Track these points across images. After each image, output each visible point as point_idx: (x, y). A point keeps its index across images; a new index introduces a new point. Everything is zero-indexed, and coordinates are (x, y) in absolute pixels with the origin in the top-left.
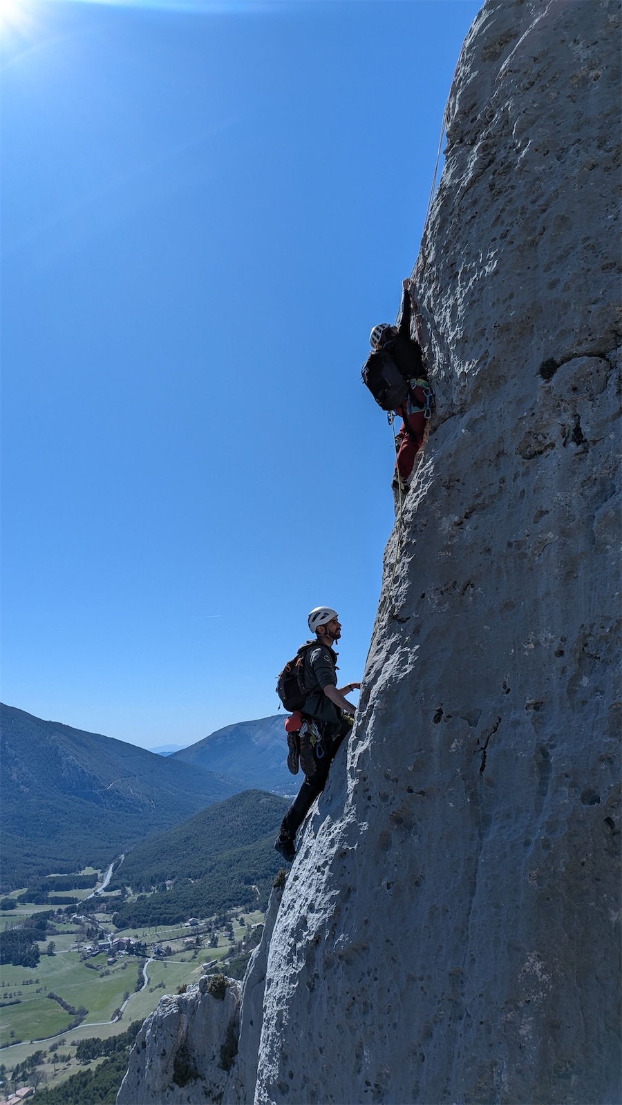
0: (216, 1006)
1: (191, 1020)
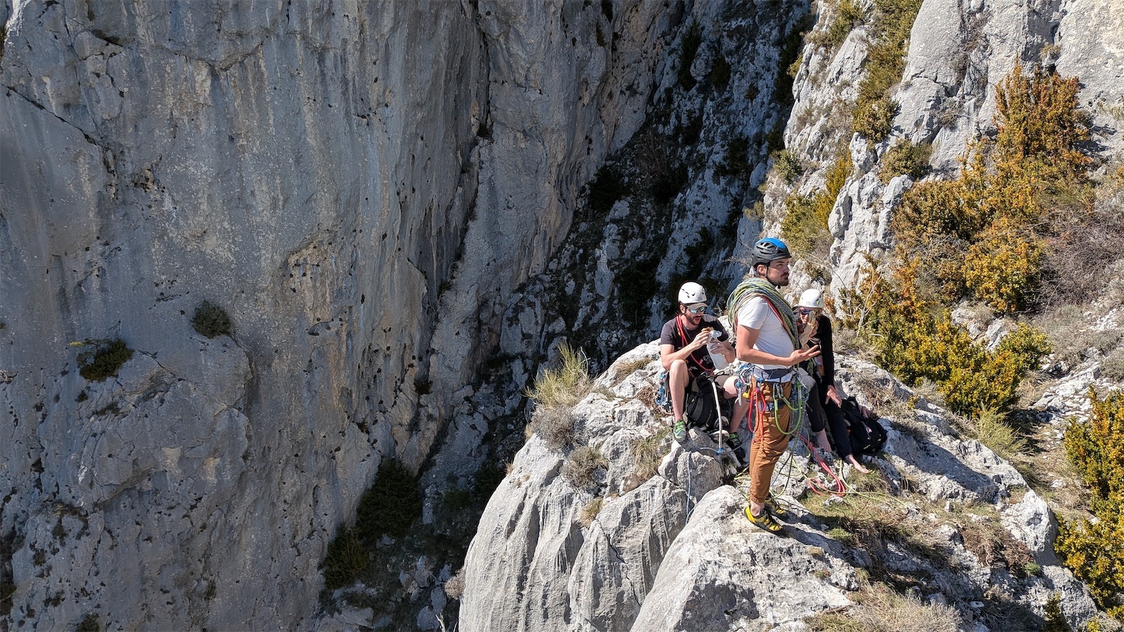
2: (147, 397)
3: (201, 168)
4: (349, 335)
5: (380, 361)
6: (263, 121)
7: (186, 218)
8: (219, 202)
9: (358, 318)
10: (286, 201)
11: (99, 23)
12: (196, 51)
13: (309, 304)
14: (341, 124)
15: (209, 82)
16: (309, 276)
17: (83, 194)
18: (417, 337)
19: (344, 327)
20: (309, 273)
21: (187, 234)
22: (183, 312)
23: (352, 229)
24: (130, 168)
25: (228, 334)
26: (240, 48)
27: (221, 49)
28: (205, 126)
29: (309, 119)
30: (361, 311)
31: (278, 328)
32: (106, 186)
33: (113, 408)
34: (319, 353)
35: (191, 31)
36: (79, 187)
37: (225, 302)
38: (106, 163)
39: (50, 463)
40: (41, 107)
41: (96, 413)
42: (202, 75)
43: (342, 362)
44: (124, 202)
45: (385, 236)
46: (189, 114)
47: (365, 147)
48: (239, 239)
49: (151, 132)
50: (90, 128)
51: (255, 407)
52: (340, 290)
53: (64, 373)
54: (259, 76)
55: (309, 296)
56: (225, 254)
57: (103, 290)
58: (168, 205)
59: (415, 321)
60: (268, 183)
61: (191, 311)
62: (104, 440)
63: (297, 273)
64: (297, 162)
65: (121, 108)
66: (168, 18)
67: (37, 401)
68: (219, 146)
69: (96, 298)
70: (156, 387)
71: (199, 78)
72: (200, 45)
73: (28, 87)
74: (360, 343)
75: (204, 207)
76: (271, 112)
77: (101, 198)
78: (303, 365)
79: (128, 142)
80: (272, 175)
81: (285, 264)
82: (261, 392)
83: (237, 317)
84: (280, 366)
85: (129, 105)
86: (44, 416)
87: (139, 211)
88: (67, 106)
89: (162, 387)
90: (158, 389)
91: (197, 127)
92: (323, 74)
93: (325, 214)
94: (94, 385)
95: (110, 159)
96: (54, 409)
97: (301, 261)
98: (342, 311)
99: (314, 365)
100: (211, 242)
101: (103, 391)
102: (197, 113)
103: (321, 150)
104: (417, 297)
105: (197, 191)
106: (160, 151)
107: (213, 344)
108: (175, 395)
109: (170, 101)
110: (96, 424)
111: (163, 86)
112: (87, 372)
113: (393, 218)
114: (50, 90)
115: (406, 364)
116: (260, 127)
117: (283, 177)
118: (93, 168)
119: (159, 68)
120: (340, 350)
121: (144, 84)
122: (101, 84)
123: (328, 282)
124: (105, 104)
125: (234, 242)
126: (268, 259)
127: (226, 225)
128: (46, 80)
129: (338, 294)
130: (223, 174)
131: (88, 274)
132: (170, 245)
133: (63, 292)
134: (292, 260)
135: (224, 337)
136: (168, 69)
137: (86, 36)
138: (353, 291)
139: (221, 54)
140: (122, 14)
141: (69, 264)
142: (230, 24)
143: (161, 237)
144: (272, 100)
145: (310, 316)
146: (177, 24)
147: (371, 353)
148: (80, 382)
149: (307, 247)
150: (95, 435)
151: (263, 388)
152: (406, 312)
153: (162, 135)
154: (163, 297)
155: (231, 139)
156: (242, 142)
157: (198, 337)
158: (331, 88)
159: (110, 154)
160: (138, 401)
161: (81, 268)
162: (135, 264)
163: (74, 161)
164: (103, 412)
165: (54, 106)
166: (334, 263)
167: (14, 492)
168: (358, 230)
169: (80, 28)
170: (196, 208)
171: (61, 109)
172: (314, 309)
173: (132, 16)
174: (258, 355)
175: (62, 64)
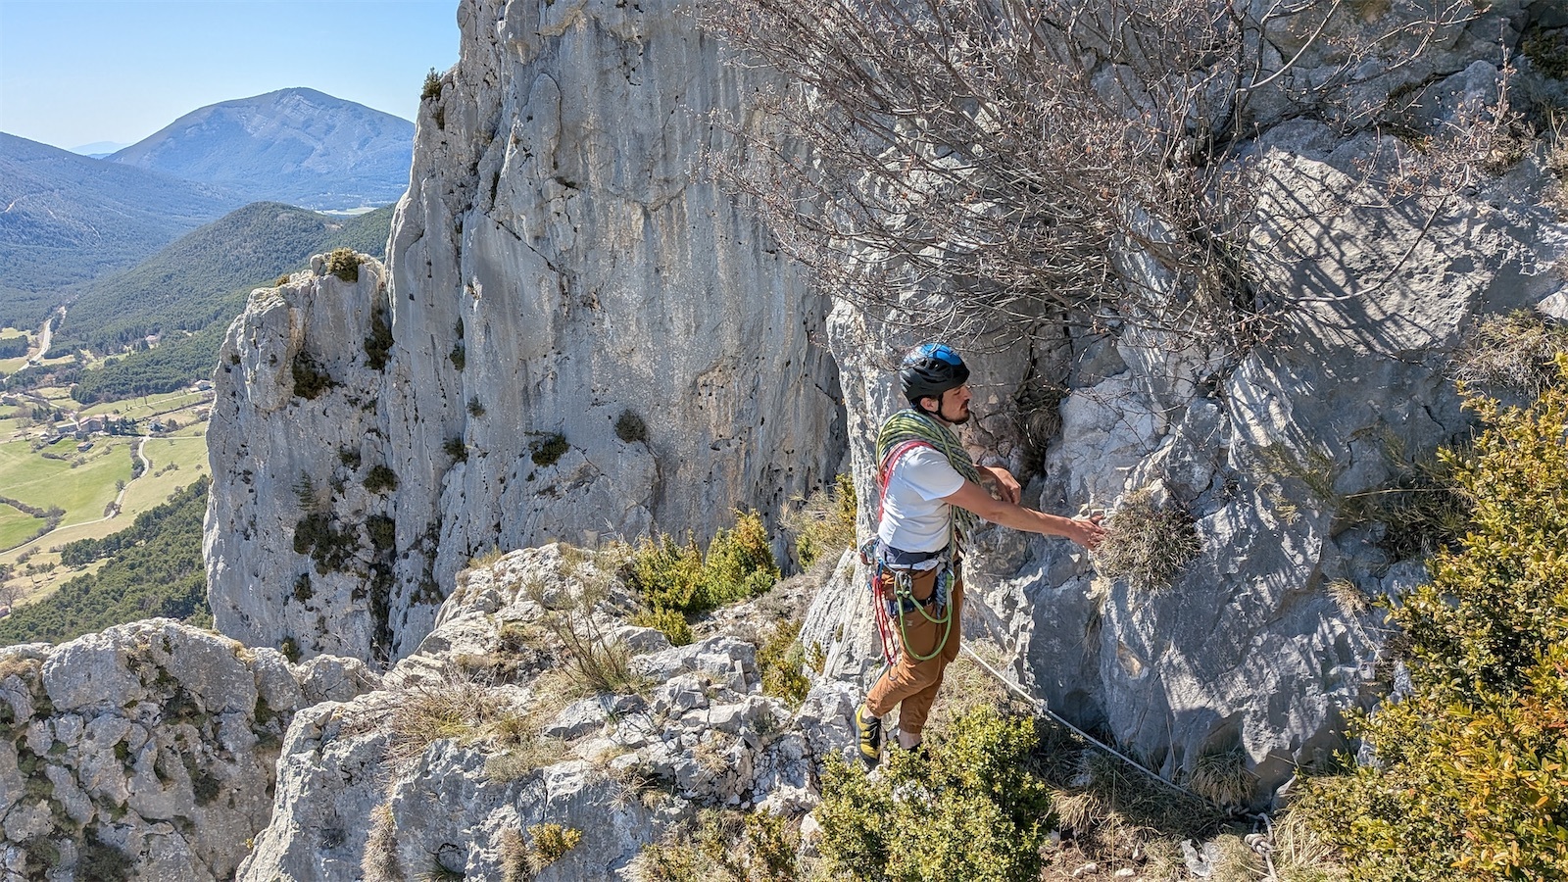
0: (346, 291)
1: (307, 314)
2: (577, 486)
3: (631, 294)
4: (747, 453)
5: (781, 481)
6: (683, 256)
7: (619, 336)
8: (645, 324)
9: (757, 439)
10: (697, 327)
11: (561, 172)
12: (632, 194)
13: (713, 422)
14: (749, 260)
15: (642, 221)
16: (714, 396)
17: (544, 312)
18: (823, 462)
19: (743, 446)
20: (714, 393)
21: (619, 351)
22: (610, 417)
23: (755, 356)
24: (580, 291)
25: (643, 440)
26: (667, 192)
27: (651, 193)
28: (638, 259)
29: (721, 255)
30: (760, 433)
31: (685, 440)
32: (560, 306)
33: (551, 490)
34: (719, 467)
35: (628, 178)
36: (541, 306)
37: (643, 412)
38: (562, 287)
39: (506, 527)
40: (519, 239)
41: (539, 492)
42: (637, 215)
43: (739, 477)
44: (574, 319)
45: (788, 363)
46: (626, 247)
47: (771, 281)
48: (658, 358)
49: (597, 261)
50: (551, 258)
51: (660, 507)
52: (740, 412)
53: (521, 456)
54: (682, 216)
55: (714, 414)
56: (647, 371)
57: (554, 391)
58: (607, 324)
59: (821, 446)
60: (683, 311)
61: (616, 418)
62: (542, 515)
63: (704, 392)
64: (709, 293)
65: (575, 241)
66: (613, 165)
67: (502, 476)
68: (647, 276)
69: (549, 397)
70: (583, 478)
71: (635, 217)
72: (635, 190)
73: (511, 223)
74: (758, 462)
75: (633, 328)
76: (690, 248)
77: (556, 316)
78: (703, 476)
79: (579, 270)
80: (687, 304)
81: (695, 383)
82: (667, 494)
83: (652, 426)
84: (685, 474)
85: (580, 238)
86: (505, 488)
87: (585, 328)
88: (537, 238)
89: (589, 479)
90: (586, 479)
91: (631, 259)
92: (735, 215)
93: (730, 342)
94: (540, 468)
95: (565, 283)
96: (512, 483)
97: (708, 382)
98: (742, 430)
99: (714, 477)
100: (637, 358)
101: (546, 475)
102: (632, 247)
103: (729, 284)
104: (824, 422)
105: (629, 314)
106: (603, 278)
107: (629, 448)
108: (597, 488)
109: (612, 236)
110: (538, 501)
111: (607, 224)
112: (537, 458)
113: (798, 346)
114: (525, 226)
115: (811, 486)
116: (680, 261)
117: (697, 306)
118: (551, 291)
119: (604, 207)
120: (738, 467)
121: (593, 221)
122: (561, 222)
123: (730, 403)
124: (563, 238)
125: (654, 361)
126: (680, 378)
127: (649, 344)
128: (523, 217)
129: (740, 415)
130: (649, 301)
131: (545, 377)
132: (605, 359)
133: (526, 388)
134: (701, 380)
135: (639, 442)
136: (611, 209)
137: (551, 183)
138: (753, 414)
139: (651, 198)
140: (578, 163)
141: (532, 367)
142: (659, 172)
143: (599, 351)
144: (691, 238)
145: (714, 432)
146: (619, 172)
147: (770, 473)
148: (531, 465)
149: (713, 370)
150: (536, 510)
151: (668, 492)
152: (810, 437)
153: (604, 263)
154: (596, 403)
155: (657, 271)
156: (665, 274)
157: (618, 441)
158: (742, 228)
159: (565, 279)
160: (570, 487)
161: (540, 371)
162: (578, 372)
163: (539, 284)
164: (542, 493)
165: (527, 238)
166: (737, 386)
167: (481, 545)
168: (760, 357)
169: (547, 176)
170: (626, 329)
171: (532, 240)
172: (717, 427)
173: (586, 165)
174: (665, 463)
175: (533, 205)
